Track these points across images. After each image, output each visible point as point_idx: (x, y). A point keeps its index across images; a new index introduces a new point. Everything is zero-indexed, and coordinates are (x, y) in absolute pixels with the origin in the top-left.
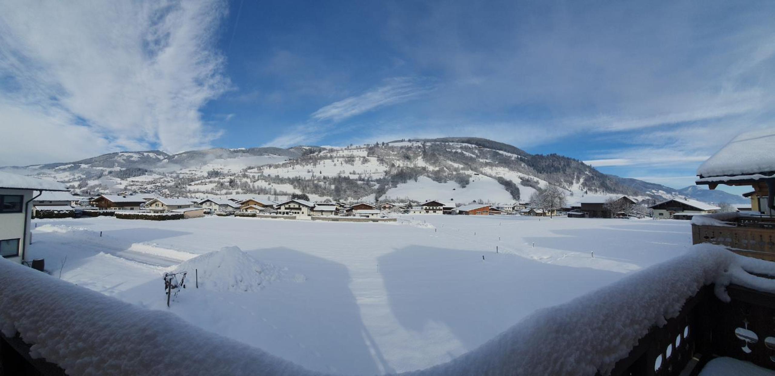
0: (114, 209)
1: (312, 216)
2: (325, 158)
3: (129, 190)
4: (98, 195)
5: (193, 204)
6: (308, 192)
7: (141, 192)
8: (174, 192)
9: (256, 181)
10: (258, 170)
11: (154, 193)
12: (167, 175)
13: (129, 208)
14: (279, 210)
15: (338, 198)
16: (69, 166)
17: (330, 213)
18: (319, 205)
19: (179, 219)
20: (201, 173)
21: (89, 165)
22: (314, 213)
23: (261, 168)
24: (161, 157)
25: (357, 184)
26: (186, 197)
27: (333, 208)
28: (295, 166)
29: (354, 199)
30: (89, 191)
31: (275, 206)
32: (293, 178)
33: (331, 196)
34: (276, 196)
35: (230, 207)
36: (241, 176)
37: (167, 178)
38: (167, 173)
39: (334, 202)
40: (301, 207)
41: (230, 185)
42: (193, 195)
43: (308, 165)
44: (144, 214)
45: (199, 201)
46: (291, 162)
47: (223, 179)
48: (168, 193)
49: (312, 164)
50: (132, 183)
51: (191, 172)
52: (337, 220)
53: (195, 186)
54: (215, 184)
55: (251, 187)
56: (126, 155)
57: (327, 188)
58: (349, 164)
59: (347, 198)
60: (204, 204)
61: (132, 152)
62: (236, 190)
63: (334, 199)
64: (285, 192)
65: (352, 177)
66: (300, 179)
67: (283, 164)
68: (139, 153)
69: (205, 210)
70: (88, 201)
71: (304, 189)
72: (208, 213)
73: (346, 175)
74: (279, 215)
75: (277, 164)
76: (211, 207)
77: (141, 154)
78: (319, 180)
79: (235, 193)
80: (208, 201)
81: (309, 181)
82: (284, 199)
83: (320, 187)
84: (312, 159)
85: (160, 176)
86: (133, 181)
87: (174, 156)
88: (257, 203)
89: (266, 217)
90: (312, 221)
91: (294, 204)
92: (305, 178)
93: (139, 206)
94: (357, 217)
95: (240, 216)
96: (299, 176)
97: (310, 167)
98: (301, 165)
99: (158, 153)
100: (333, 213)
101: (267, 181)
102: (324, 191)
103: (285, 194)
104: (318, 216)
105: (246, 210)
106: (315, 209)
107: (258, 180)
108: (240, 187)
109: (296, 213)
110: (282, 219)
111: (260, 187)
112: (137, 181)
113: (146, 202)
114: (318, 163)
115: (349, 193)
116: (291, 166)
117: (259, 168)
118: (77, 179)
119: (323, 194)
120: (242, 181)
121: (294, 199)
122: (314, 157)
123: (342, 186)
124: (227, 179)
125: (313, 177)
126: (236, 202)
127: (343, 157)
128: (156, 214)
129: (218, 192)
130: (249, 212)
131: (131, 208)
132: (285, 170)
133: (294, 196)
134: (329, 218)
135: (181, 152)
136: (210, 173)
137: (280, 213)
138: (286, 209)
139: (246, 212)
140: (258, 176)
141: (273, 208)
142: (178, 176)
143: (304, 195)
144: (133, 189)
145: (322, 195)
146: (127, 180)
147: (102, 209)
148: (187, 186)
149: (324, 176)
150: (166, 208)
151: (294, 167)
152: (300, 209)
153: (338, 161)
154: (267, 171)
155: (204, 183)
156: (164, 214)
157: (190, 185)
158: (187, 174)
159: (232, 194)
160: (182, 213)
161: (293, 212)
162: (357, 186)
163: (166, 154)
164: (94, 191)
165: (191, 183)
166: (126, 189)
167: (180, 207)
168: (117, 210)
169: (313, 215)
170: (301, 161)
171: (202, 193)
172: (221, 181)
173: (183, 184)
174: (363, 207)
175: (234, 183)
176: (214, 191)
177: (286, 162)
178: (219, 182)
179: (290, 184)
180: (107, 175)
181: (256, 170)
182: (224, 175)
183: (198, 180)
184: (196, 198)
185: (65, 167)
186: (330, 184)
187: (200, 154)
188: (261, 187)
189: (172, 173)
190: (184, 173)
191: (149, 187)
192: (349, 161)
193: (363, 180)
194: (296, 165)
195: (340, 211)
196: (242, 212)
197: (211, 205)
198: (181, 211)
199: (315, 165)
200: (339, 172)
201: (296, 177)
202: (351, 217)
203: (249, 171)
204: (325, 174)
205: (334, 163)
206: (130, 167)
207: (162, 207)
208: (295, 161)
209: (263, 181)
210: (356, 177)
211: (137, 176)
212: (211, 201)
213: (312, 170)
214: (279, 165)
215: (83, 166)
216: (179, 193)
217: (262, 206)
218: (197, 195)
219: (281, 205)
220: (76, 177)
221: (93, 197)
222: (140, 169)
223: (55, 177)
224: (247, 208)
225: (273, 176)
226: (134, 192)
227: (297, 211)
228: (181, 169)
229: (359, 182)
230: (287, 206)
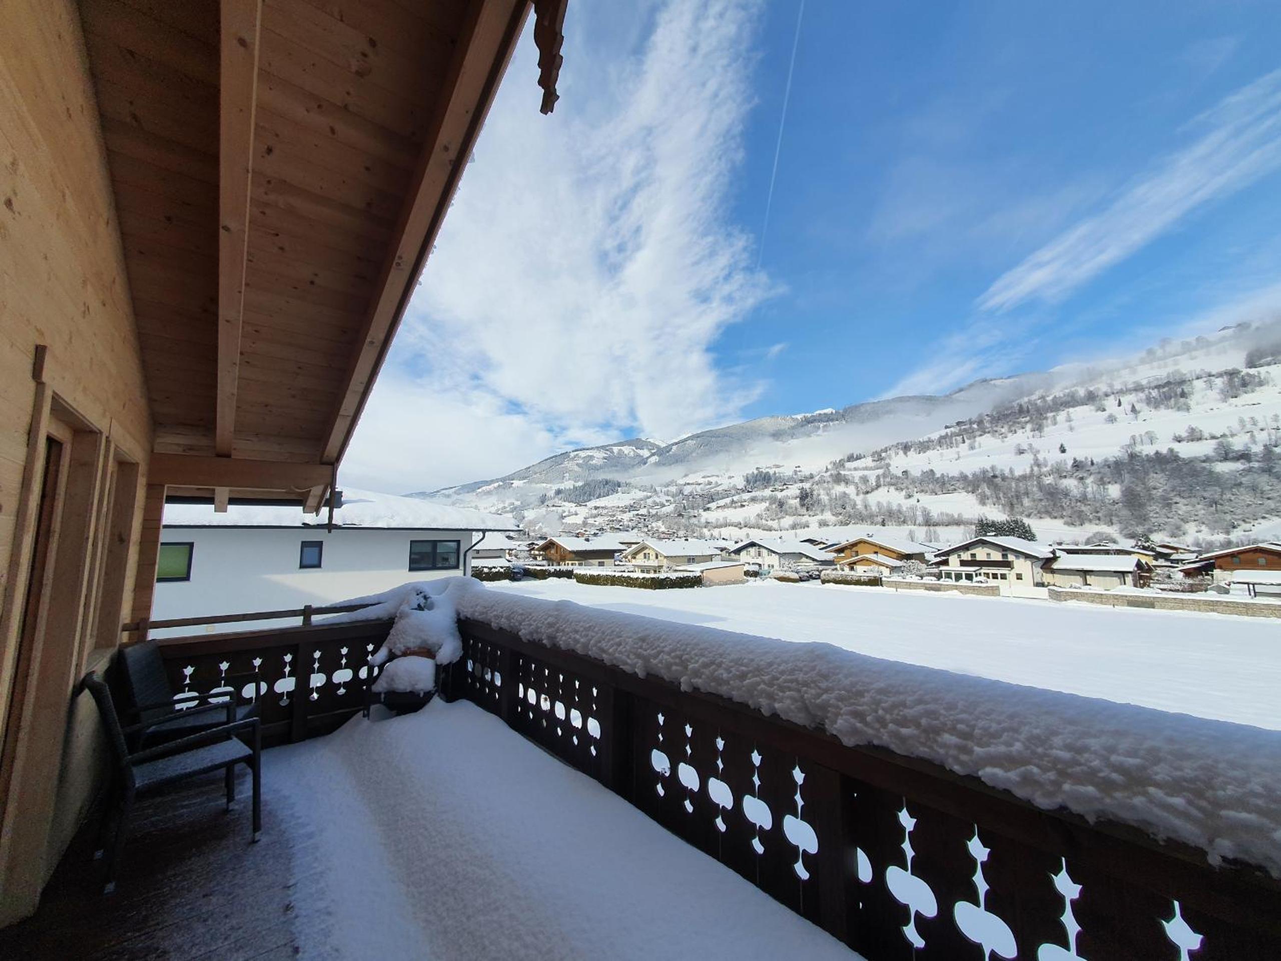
0: (572, 564)
1: (1049, 587)
2: (1069, 402)
3: (593, 525)
4: (542, 538)
5: (719, 552)
6: (1026, 513)
7: (613, 529)
8: (676, 527)
9: (873, 490)
10: (874, 461)
11: (636, 530)
12: (658, 489)
13: (596, 562)
14: (942, 568)
15: (1140, 530)
16: (496, 485)
17: (1116, 580)
18: (1069, 552)
19: (692, 586)
20: (730, 481)
21: (525, 481)
22: (1058, 579)
23: (883, 455)
24: (645, 453)
25: (1211, 472)
26: (701, 537)
27: (1128, 564)
28: (978, 439)
29: (1213, 529)
30: (527, 530)
31: (930, 557)
32: (974, 475)
33: (1111, 523)
34: (932, 528)
35: (808, 560)
36: (829, 479)
37: (659, 497)
38: (660, 486)
39: (1127, 544)
40: (1011, 557)
41: (802, 505)
42: (716, 532)
43: (1015, 432)
44: (625, 575)
45: (733, 547)
46: (965, 430)
47: (782, 490)
48: (663, 529)
49: (1029, 427)
50: (595, 512)
51: (707, 480)
52: (1149, 604)
53: (720, 510)
54: (766, 505)
55: (860, 506)
56: (583, 456)
57: (1090, 496)
58: (1167, 407)
59: (1178, 528)
60: (743, 553)
61: (592, 449)
62: (819, 517)
63: (1124, 532)
64: (956, 516)
65: (1186, 451)
66: (995, 476)
67: (942, 437)
68: (603, 447)
69: (746, 568)
70: (528, 549)
71: (1012, 504)
72: (755, 574)
73: (1163, 447)
74: (944, 581)
75: (926, 439)
76: (759, 561)
77: (607, 450)
78: (1059, 472)
79: (817, 525)
80: (752, 545)
81: (1024, 478)
82: (954, 537)
83: (1066, 494)
84: (1028, 411)
85: (645, 493)
86: (596, 508)
87: (669, 448)
88: (881, 547)
89: (910, 585)
90: (1054, 604)
91: (986, 550)
92: (1011, 470)
93: (613, 557)
94: (1239, 595)
95: (836, 582)
96: (993, 468)
97: (1023, 436)
98: (993, 436)
99: (639, 444)
100: (1129, 579)
101: (902, 490)
102: (1083, 508)
103: (958, 523)
104: (1071, 587)
105: (852, 566)
106: (1055, 566)
107: (878, 486)
108: (828, 507)
109: (995, 576)
110: (956, 592)
111: (885, 505)
112: (602, 508)
113: (625, 550)
114: (1049, 421)
115: (1184, 508)
116: (964, 442)
117: (878, 456)
118: (508, 509)
119: (1079, 517)
120: (833, 492)
121: (985, 535)
122: (1032, 405)
123: (1151, 484)
124: (794, 490)
125: (1039, 465)
126: (822, 546)
127: (1138, 388)
128: (647, 576)
129: (774, 524)
130: (861, 571)
131: (599, 562)
132: (949, 453)
133: (984, 526)
134: (1116, 597)
135: (685, 436)
136: (750, 478)
137: (948, 575)
138: (963, 563)
139: (852, 573)
140: (878, 477)
141: (927, 562)
142: (681, 492)
143: (1016, 522)
144: (597, 523)
145: (1078, 519)
146: (586, 505)
147: (553, 565)
148: (701, 511)
149: (1075, 460)
150: (665, 562)
151: (975, 441)
152: (1008, 564)
153: (1120, 404)
154: (899, 463)
155: (739, 504)
156: (662, 576)
157: (708, 509)
158: (700, 484)
159: (808, 527)
160: (698, 574)
161: (987, 575)
162: (1215, 479)
163: (654, 445)
164: (534, 531)
165: (709, 506)
166: (585, 524)
167: (691, 560)
168: (577, 566)
169: (1054, 585)
170: (991, 422)
171: (736, 526)
172: (779, 495)
173: (693, 508)
174: (1262, 561)
175: (812, 498)
176: (764, 522)
177: (948, 430)
178: (773, 500)
179: (968, 492)
180: (554, 498)
181: (868, 462)
182: (786, 483)
183: (723, 498)
184: (724, 539)
185: (490, 487)
186: (1102, 482)
187: (725, 435)
188: (888, 506)
189: (668, 485)
190: (692, 484)
191: (626, 517)
192: (1168, 397)
193: (1244, 456)
194: (981, 435)
195: (1158, 574)
196: (840, 572)
197: (759, 555)
198: (695, 570)
199: (1039, 428)
200: (1128, 441)
201: (984, 472)
202: (1211, 595)
203: (848, 465)
204: (1076, 452)
205: (1105, 414)
206: (590, 479)
207: (656, 561)
208: (975, 426)
209: (892, 489)
210: (1205, 448)
211: (604, 496)
212: (760, 546)
213: (1030, 445)
214: (930, 441)
215: (516, 483)
216: (687, 528)
217: (895, 555)
218: (725, 532)
219: (948, 553)
220: (506, 505)
221: (536, 542)
222: (607, 482)
223: (476, 507)
224: (855, 563)
225: (916, 473)
226: (600, 530)
227: (999, 571)
228: (686, 475)
229: (1223, 468)
230: (966, 556)
